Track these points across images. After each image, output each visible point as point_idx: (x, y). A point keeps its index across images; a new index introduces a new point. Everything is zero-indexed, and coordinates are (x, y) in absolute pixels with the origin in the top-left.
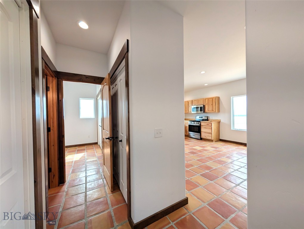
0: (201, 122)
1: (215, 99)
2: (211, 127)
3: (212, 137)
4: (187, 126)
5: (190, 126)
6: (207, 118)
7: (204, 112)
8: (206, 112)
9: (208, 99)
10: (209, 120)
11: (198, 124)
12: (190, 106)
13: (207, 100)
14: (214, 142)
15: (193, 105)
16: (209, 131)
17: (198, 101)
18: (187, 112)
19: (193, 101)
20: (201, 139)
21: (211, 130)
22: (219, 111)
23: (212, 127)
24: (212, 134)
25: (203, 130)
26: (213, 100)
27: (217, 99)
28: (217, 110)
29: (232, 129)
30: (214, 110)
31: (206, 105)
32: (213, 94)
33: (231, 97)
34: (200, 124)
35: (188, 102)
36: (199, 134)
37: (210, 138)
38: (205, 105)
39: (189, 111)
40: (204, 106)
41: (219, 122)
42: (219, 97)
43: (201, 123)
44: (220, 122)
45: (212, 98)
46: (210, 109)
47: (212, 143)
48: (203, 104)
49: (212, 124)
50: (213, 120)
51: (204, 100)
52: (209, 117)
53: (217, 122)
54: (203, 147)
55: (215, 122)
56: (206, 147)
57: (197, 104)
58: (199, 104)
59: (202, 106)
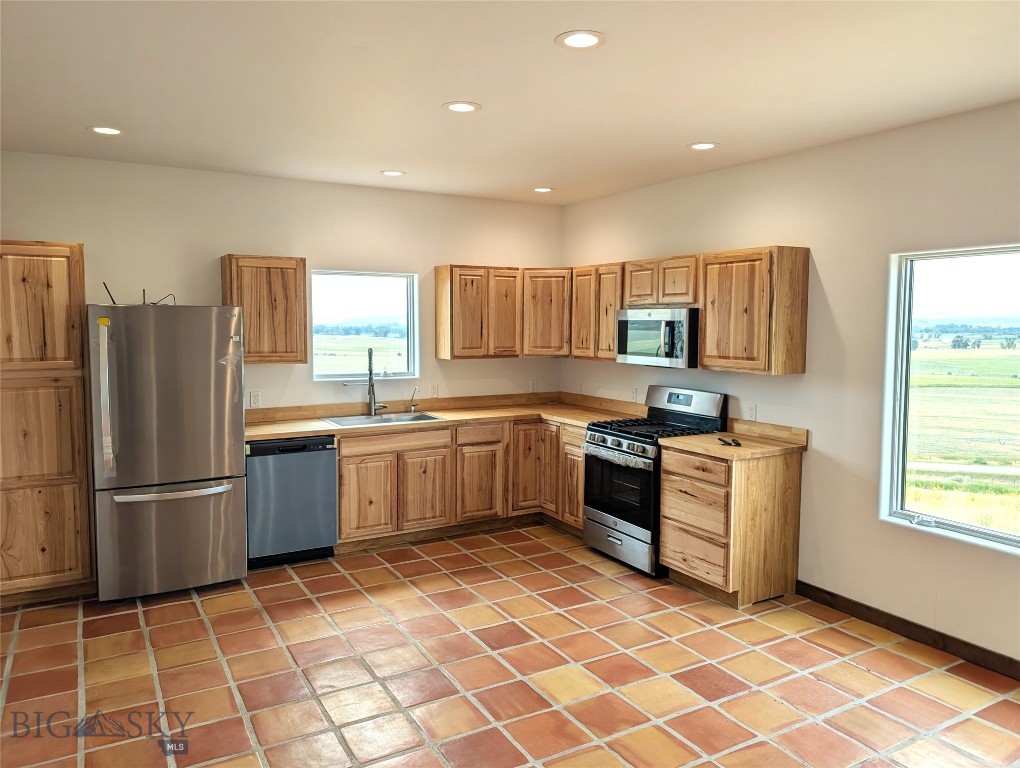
0: (662, 441)
1: (765, 264)
2: (722, 491)
3: (726, 567)
5: (592, 461)
6: (715, 411)
7: (693, 362)
8: (707, 361)
9: (725, 262)
10: (738, 428)
11: (643, 453)
12: (610, 311)
13: (714, 269)
15: (628, 300)
16: (711, 521)
17: (657, 270)
18: (592, 355)
19: (628, 268)
20: (660, 573)
21: (721, 516)
23: (728, 496)
24: (726, 546)
25: (673, 506)
26: (752, 269)
27: (787, 266)
28: (778, 357)
29: (884, 515)
30: (760, 352)
31: (708, 307)
33: (895, 259)
34: (657, 460)
35: (599, 276)
36: (646, 535)
37: (715, 578)
38: (700, 305)
39: (602, 344)
40: (695, 316)
41: (795, 454)
42: (807, 252)
43: (659, 448)
44: (805, 448)
45: (751, 259)
46: (735, 346)
47: (722, 620)
48: (689, 299)
49: (735, 466)
50: (757, 431)
51: (700, 267)
52: (736, 399)
53: (775, 449)
54: (620, 671)
55: (759, 450)
56: (647, 672)
57: (650, 300)
58: (667, 300)
59: (682, 316)
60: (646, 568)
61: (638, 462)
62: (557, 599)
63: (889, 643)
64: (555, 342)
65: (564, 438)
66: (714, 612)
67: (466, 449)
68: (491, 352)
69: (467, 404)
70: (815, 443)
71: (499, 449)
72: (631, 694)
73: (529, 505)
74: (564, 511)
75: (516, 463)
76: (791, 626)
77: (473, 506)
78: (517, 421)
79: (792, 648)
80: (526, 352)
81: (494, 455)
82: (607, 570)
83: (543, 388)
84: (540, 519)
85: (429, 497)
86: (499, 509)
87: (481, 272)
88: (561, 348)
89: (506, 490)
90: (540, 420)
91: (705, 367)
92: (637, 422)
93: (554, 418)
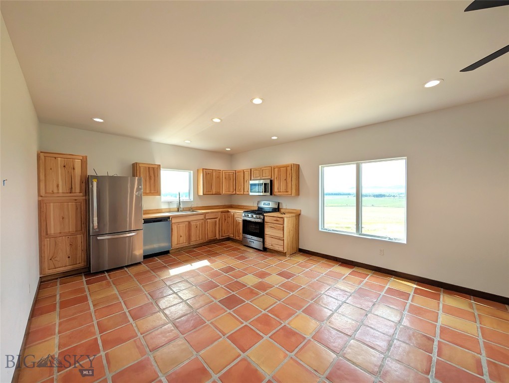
0: (265, 214)
1: (290, 168)
2: (282, 226)
3: (284, 246)
4: (240, 221)
5: (244, 221)
6: (276, 207)
7: (271, 194)
8: (275, 193)
9: (279, 168)
10: (282, 211)
11: (260, 218)
12: (248, 181)
13: (276, 170)
14: (287, 258)
15: (252, 178)
16: (278, 234)
17: (261, 171)
18: (242, 193)
19: (252, 170)
20: (265, 250)
21: (282, 232)
22: (298, 193)
23: (283, 227)
24: (283, 240)
25: (268, 231)
26: (287, 169)
27: (295, 168)
28: (294, 191)
29: (320, 230)
30: (289, 190)
31: (275, 179)
32: (287, 159)
33: (320, 166)
34: (264, 219)
35: (244, 172)
36: (261, 240)
37: (281, 249)
38: (273, 179)
39: (246, 191)
40: (271, 181)
41: (298, 216)
42: (299, 165)
43: (264, 216)
44: (300, 214)
45: (286, 167)
46: (283, 188)
47: (284, 260)
48: (270, 177)
49: (285, 219)
50: (287, 211)
51: (272, 169)
52: (281, 203)
53: (294, 215)
54: (263, 275)
55: (290, 215)
56: (270, 274)
57: (259, 178)
58: (263, 178)
59: (268, 182)
60: (261, 249)
61: (259, 220)
62: (239, 258)
63: (324, 261)
64: (231, 190)
65: (236, 216)
66: (281, 258)
67: (208, 220)
68: (214, 193)
69: (206, 208)
70: (302, 213)
71: (217, 220)
72: (267, 280)
73: (226, 235)
74: (236, 236)
75: (222, 223)
76: (301, 259)
77: (210, 236)
78: (222, 212)
79: (303, 264)
80: (223, 193)
81: (216, 222)
82: (251, 250)
83: (227, 204)
84: (229, 239)
85: (198, 234)
86: (217, 237)
87: (211, 171)
88: (233, 192)
89: (219, 232)
90: (228, 212)
91: (274, 195)
92: (255, 211)
93: (232, 211)
